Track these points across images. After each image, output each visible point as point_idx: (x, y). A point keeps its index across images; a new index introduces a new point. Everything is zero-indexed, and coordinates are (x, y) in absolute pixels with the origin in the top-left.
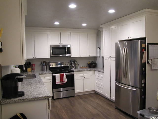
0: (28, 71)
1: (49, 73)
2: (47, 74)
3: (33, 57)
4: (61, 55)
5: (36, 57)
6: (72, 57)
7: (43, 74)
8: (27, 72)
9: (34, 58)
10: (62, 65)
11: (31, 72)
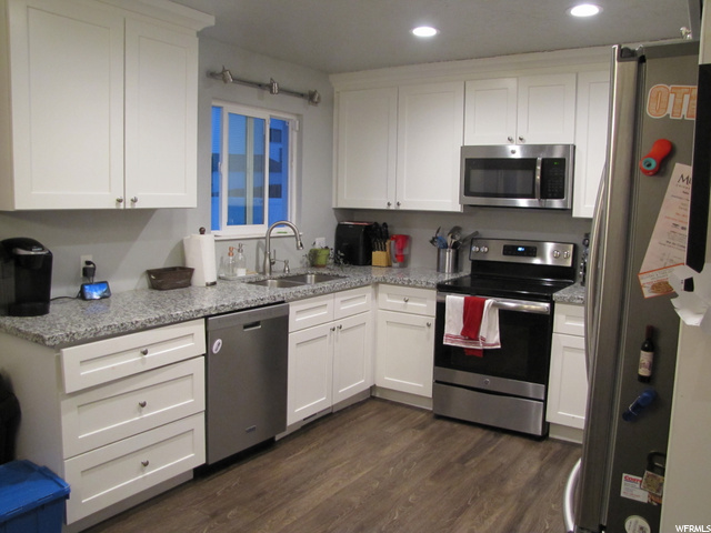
0: (373, 263)
1: (424, 284)
2: (414, 286)
3: (389, 204)
4: (523, 203)
5: (398, 204)
6: (574, 215)
7: (398, 285)
8: (371, 264)
9: (392, 207)
10: (535, 256)
11: (384, 270)
